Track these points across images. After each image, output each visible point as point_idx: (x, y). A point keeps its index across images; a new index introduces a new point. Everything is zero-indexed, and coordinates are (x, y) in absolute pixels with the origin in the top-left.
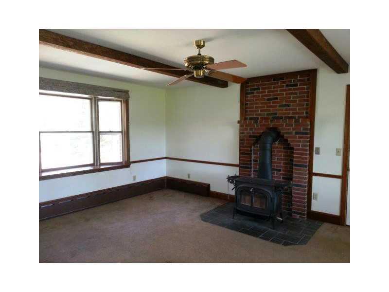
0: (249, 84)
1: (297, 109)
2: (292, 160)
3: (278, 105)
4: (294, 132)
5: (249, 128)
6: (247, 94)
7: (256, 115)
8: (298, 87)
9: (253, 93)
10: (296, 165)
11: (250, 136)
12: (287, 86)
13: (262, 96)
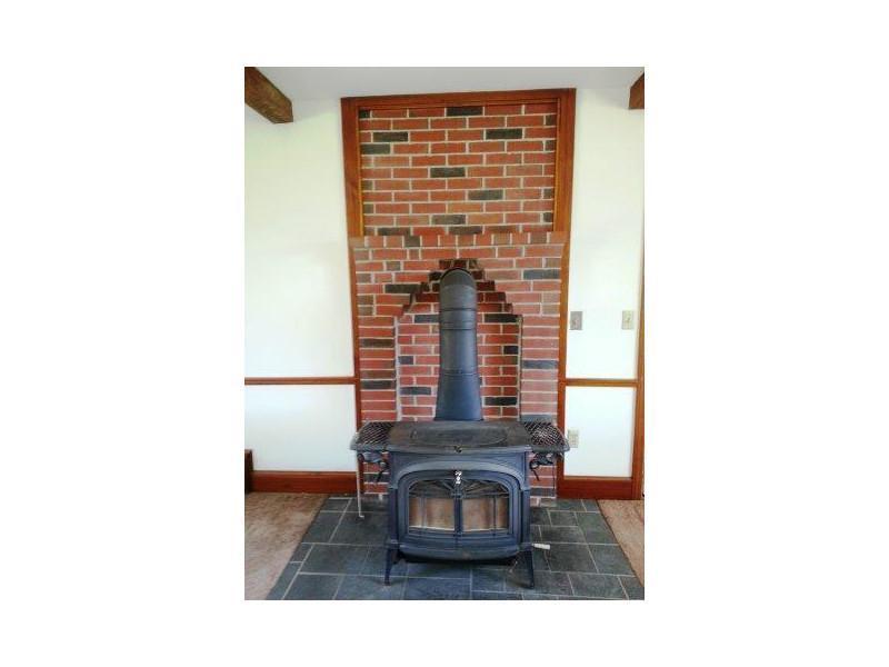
0: (371, 119)
1: (522, 206)
2: (513, 350)
3: (467, 191)
4: (522, 270)
5: (384, 262)
6: (365, 150)
7: (401, 220)
8: (523, 139)
9: (387, 149)
10: (527, 364)
11: (391, 289)
12: (491, 134)
13: (416, 161)
